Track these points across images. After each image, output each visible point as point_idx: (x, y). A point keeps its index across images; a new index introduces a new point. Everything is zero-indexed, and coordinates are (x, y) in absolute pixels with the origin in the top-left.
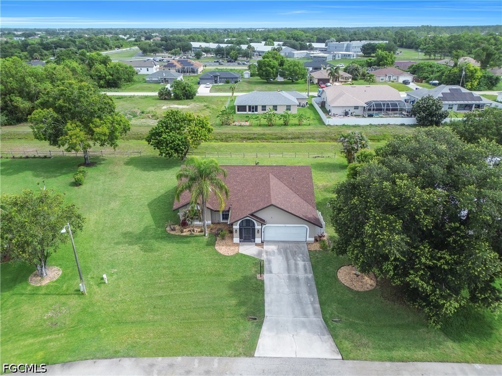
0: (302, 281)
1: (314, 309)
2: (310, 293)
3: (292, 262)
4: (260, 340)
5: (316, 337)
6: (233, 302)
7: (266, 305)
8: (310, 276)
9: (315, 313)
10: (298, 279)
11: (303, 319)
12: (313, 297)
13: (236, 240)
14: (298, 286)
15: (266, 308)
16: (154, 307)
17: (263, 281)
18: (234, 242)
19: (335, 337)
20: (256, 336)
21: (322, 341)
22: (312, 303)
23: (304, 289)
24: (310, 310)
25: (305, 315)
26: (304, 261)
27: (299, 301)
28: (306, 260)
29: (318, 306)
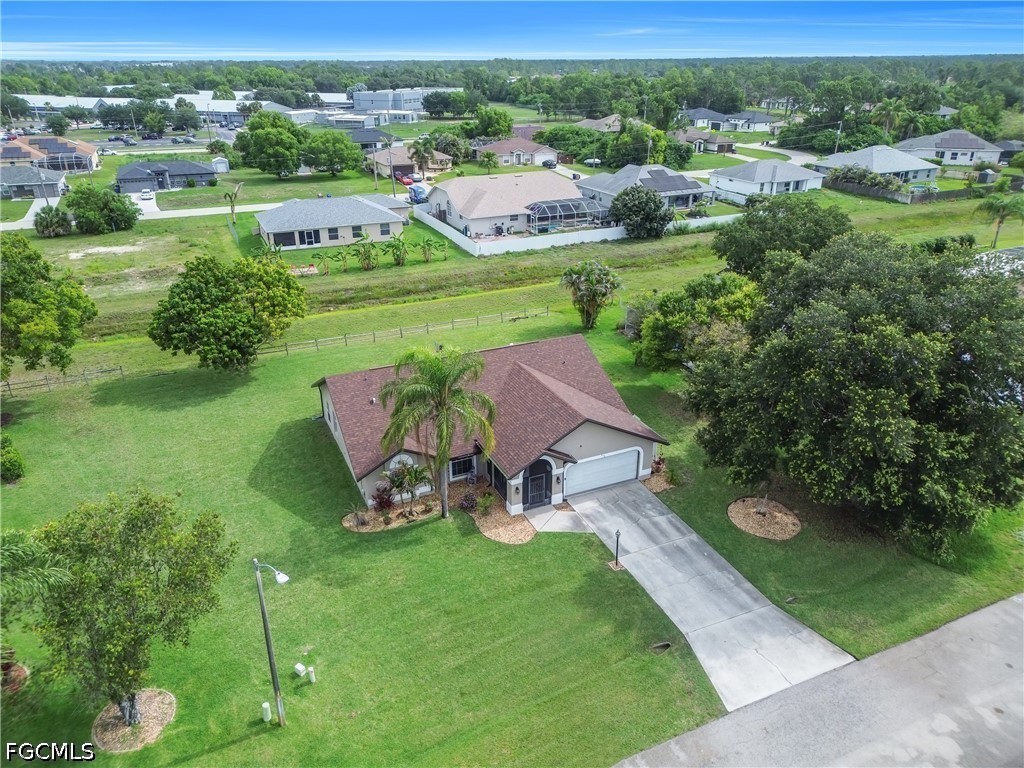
0: (691, 551)
1: (748, 592)
2: (721, 568)
3: (643, 521)
4: (713, 680)
5: (790, 640)
6: (607, 629)
7: (668, 613)
8: (694, 537)
9: (756, 600)
10: (679, 549)
11: (746, 616)
12: (730, 572)
13: (516, 508)
14: (690, 561)
15: (674, 619)
16: (462, 694)
17: (626, 572)
18: (512, 514)
19: (814, 627)
20: (700, 677)
21: (806, 643)
22: (738, 584)
23: (704, 564)
24: (744, 598)
25: (743, 607)
26: (662, 514)
27: (713, 587)
28: (664, 511)
29: (748, 585)
